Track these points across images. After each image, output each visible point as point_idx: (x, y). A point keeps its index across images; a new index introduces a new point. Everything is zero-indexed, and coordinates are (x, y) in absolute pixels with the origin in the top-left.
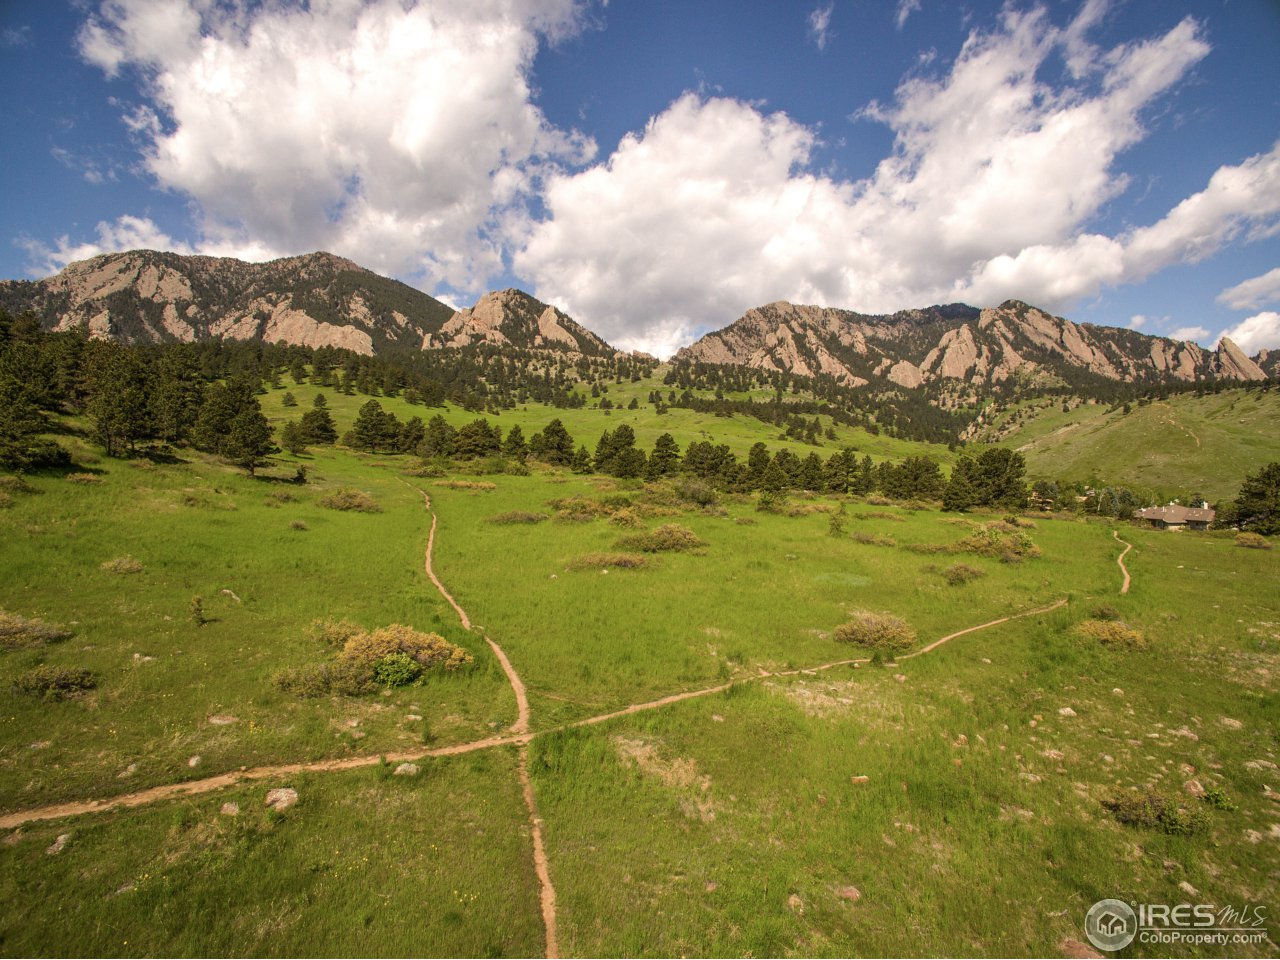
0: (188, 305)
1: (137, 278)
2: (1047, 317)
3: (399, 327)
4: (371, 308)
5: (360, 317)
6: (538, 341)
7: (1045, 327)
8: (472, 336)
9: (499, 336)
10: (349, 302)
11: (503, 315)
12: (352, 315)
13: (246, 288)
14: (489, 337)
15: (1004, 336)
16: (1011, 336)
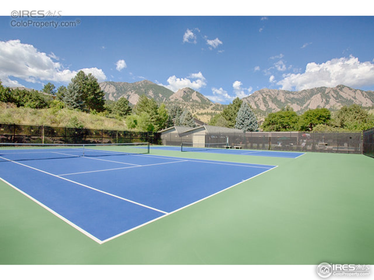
0: (114, 93)
1: (105, 87)
2: (350, 89)
3: (160, 97)
4: (154, 93)
5: (151, 95)
6: (191, 100)
7: (349, 92)
8: (175, 99)
9: (181, 99)
10: (149, 92)
11: (183, 94)
12: (149, 95)
13: (128, 89)
14: (179, 99)
15: (333, 96)
16: (335, 96)
